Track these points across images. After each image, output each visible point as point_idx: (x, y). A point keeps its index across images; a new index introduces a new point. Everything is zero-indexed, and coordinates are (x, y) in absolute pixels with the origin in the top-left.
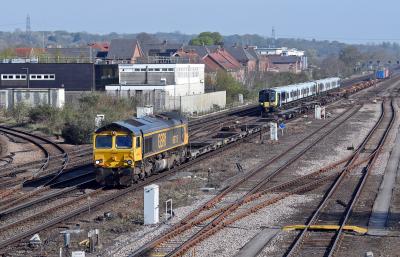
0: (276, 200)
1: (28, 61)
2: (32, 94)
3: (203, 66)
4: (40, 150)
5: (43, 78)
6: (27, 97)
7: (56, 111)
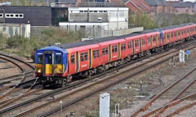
0: (191, 105)
1: (4, 4)
2: (7, 28)
3: (127, 9)
4: (17, 68)
5: (14, 17)
6: (4, 29)
7: (26, 40)
